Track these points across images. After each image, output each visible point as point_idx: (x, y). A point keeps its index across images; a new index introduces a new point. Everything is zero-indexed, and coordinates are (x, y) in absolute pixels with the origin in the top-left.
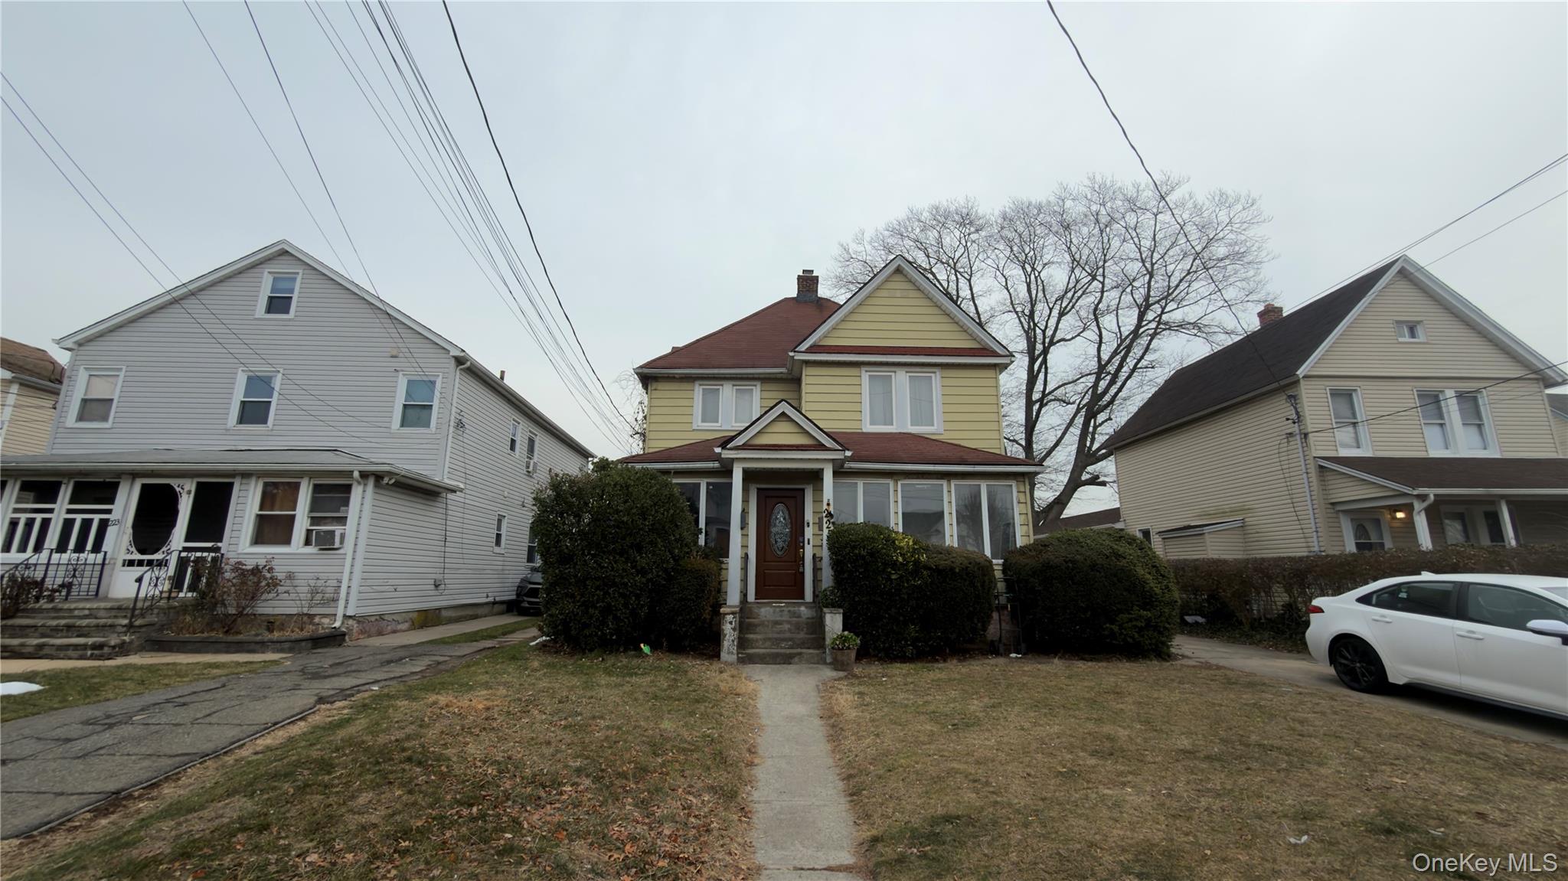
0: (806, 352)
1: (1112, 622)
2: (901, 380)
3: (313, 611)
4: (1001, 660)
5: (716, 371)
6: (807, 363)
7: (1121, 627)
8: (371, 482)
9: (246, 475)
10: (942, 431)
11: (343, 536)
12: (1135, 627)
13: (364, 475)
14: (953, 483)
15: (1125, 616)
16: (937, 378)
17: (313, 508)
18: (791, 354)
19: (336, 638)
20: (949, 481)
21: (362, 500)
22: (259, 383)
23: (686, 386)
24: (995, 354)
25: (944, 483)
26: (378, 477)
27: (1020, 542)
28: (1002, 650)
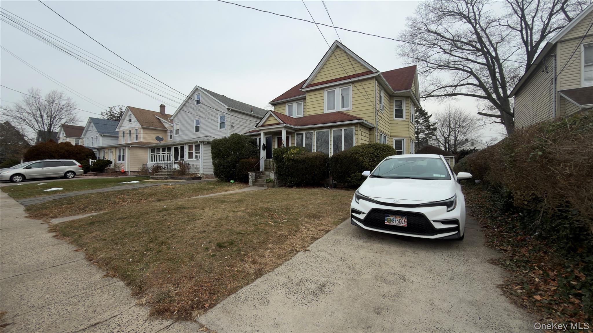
0: (306, 87)
1: (349, 176)
2: (338, 91)
3: (196, 172)
4: (326, 189)
5: (291, 99)
6: (307, 92)
7: (352, 179)
8: (202, 143)
9: (186, 144)
10: (351, 109)
11: (199, 156)
12: (356, 179)
13: (201, 142)
14: (333, 130)
15: (353, 175)
16: (351, 88)
17: (195, 151)
18: (300, 90)
19: (200, 178)
20: (331, 129)
21: (202, 147)
22: (198, 122)
23: (283, 105)
24: (373, 73)
25: (330, 130)
26: (203, 142)
27: (343, 149)
28: (326, 186)
